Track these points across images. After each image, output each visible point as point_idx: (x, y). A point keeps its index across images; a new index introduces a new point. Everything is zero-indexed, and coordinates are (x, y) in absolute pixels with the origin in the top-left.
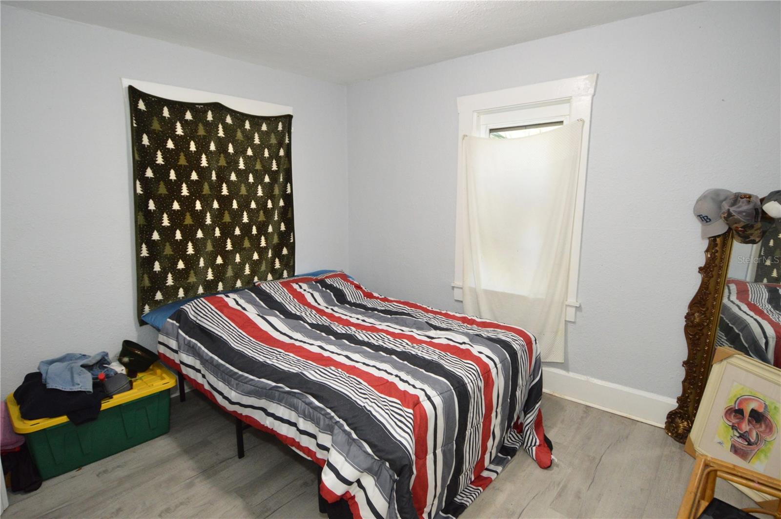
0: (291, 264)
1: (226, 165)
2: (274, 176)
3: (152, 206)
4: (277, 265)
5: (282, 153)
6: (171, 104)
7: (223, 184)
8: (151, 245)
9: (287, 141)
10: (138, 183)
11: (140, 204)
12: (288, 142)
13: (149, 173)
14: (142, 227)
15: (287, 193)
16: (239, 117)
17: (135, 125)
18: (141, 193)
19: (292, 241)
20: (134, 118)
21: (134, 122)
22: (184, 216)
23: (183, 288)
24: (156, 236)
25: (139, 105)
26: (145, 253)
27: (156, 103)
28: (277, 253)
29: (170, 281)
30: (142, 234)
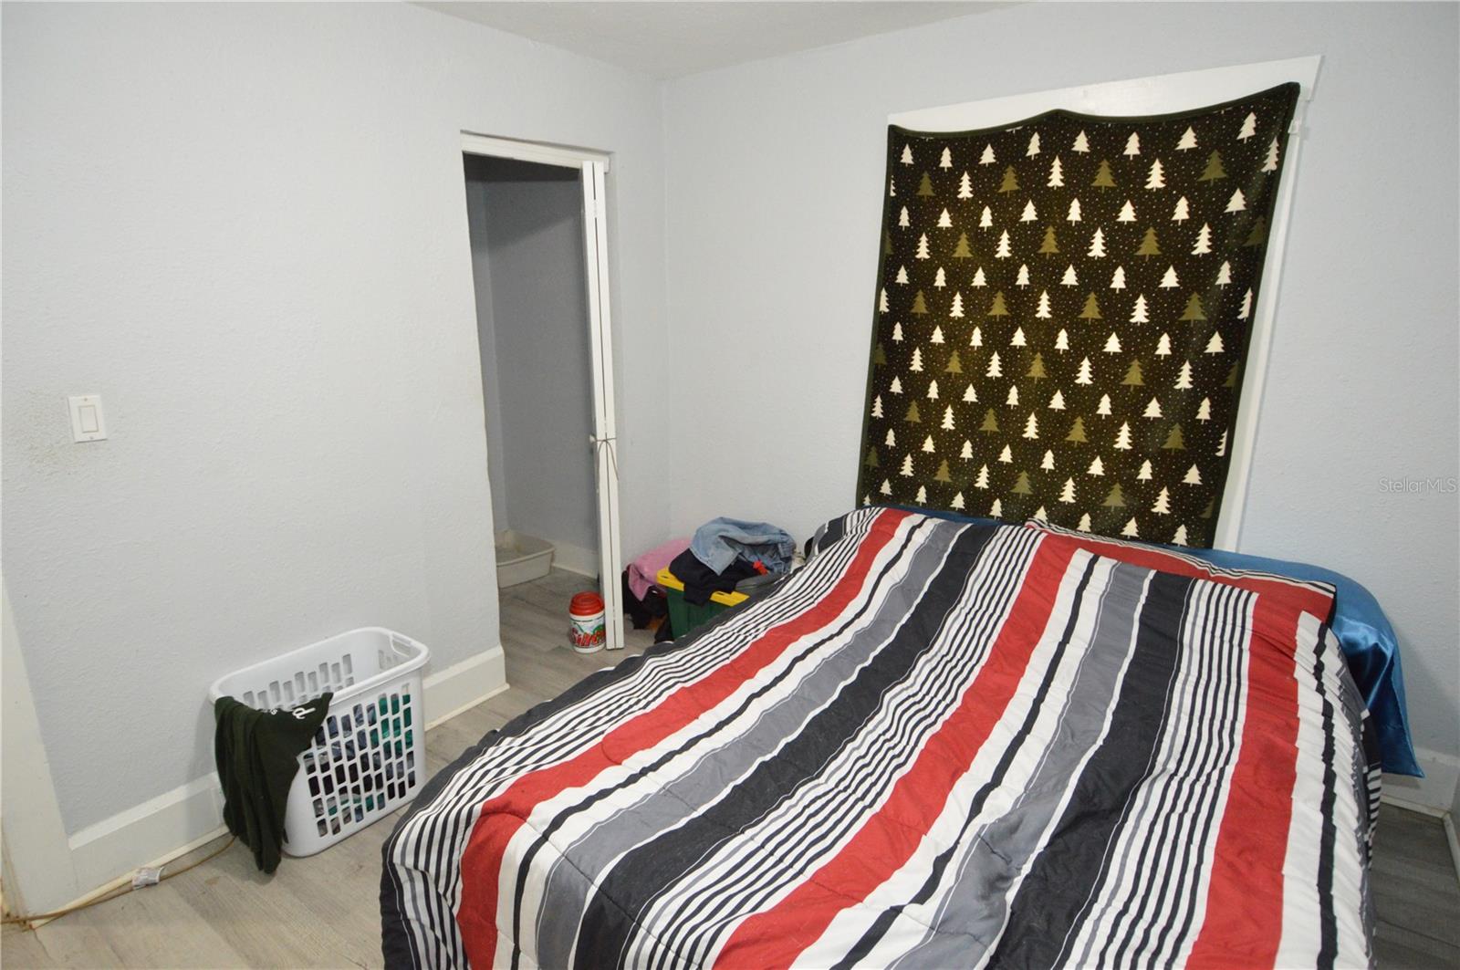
0: (1207, 515)
1: (1056, 251)
2: (1197, 273)
3: (898, 334)
4: (1162, 505)
5: (1237, 203)
6: (955, 141)
7: (1041, 294)
8: (889, 400)
9: (1270, 164)
10: (884, 293)
11: (882, 327)
12: (1274, 167)
13: (902, 277)
14: (879, 367)
15: (1240, 317)
16: (1108, 132)
17: (893, 194)
18: (887, 310)
19: (1221, 454)
20: (893, 182)
21: (893, 188)
22: (948, 356)
23: (926, 488)
24: (896, 387)
25: (903, 156)
26: (878, 412)
27: (928, 145)
28: (1169, 473)
29: (907, 469)
30: (877, 383)
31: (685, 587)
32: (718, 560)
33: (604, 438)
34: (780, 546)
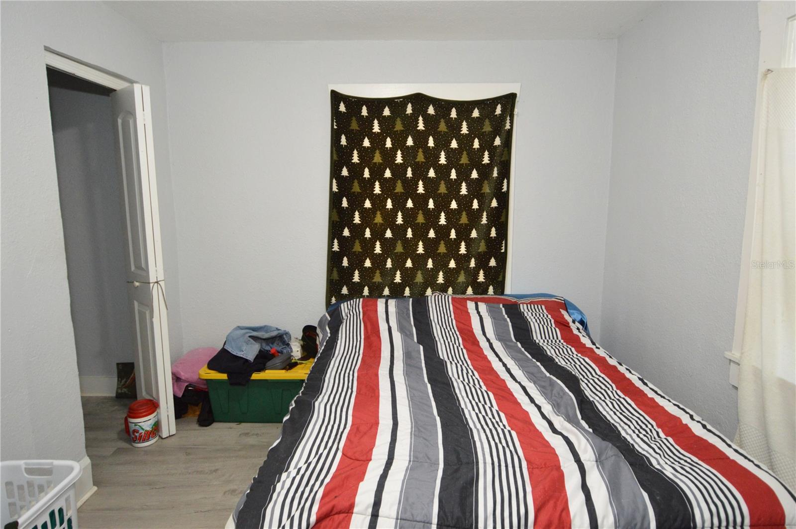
0: (500, 279)
1: (424, 160)
2: (485, 172)
3: (345, 203)
4: (481, 278)
5: (498, 142)
6: (370, 102)
7: (419, 181)
8: (343, 241)
9: (508, 127)
10: (334, 181)
11: (335, 200)
12: (509, 128)
13: (345, 172)
14: (335, 222)
15: (503, 191)
16: (443, 106)
17: (335, 127)
18: (337, 191)
19: (503, 251)
20: (335, 121)
21: (335, 124)
22: (375, 214)
23: (368, 287)
24: (346, 233)
25: (340, 107)
26: (336, 248)
27: (355, 103)
28: (482, 263)
29: (356, 278)
30: (334, 231)
31: (228, 376)
32: (250, 352)
33: (156, 281)
34: (285, 336)
